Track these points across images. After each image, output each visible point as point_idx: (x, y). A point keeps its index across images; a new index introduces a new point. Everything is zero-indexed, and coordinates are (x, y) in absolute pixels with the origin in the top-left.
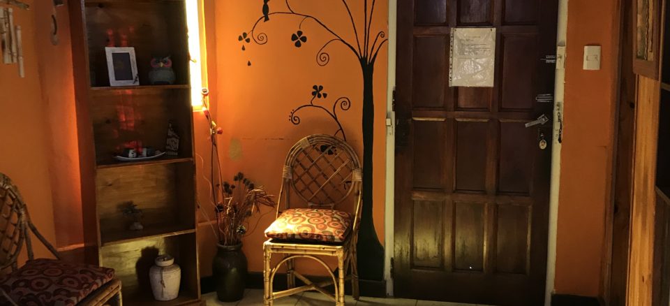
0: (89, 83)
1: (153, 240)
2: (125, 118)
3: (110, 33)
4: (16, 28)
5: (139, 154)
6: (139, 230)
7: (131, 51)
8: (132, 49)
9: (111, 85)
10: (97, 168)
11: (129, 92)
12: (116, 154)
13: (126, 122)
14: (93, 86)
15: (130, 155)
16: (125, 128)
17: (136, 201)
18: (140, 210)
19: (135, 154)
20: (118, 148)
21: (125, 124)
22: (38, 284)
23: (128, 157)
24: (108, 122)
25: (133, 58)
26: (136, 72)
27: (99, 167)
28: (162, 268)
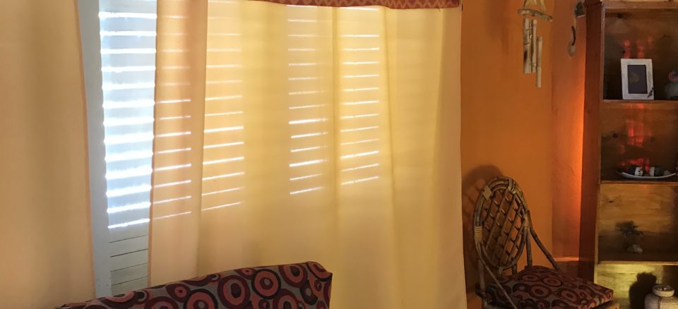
0: (601, 95)
1: (652, 266)
2: (634, 133)
3: (627, 44)
4: (538, 40)
5: (645, 173)
6: (638, 253)
7: (648, 63)
8: (650, 60)
9: (624, 98)
10: (601, 183)
11: (641, 106)
12: (620, 171)
13: (634, 137)
14: (605, 98)
15: (637, 172)
16: (633, 144)
17: (637, 222)
18: (641, 232)
19: (642, 172)
20: (623, 164)
21: (633, 140)
22: (537, 291)
23: (634, 174)
24: (615, 136)
25: (649, 70)
26: (652, 86)
27: (603, 181)
28: (660, 298)
